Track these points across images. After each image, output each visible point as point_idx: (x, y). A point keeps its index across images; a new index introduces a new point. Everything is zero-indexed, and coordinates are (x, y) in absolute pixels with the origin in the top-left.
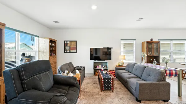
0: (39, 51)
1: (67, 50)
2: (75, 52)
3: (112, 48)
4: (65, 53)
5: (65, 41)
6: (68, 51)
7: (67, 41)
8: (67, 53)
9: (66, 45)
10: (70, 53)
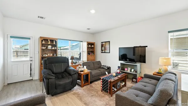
0: (83, 51)
1: (103, 50)
2: (109, 52)
3: (147, 46)
4: (101, 53)
5: (102, 42)
6: (104, 52)
7: (103, 42)
8: (103, 52)
9: (102, 46)
10: (105, 53)
